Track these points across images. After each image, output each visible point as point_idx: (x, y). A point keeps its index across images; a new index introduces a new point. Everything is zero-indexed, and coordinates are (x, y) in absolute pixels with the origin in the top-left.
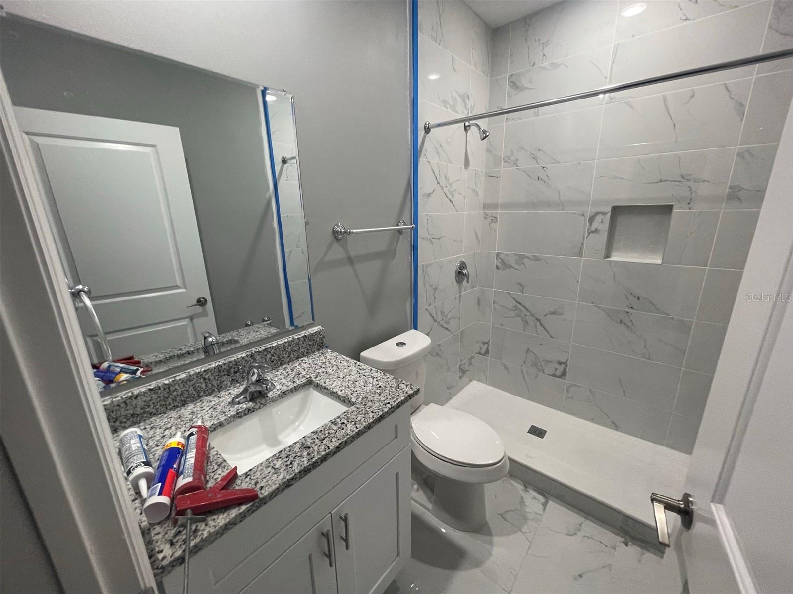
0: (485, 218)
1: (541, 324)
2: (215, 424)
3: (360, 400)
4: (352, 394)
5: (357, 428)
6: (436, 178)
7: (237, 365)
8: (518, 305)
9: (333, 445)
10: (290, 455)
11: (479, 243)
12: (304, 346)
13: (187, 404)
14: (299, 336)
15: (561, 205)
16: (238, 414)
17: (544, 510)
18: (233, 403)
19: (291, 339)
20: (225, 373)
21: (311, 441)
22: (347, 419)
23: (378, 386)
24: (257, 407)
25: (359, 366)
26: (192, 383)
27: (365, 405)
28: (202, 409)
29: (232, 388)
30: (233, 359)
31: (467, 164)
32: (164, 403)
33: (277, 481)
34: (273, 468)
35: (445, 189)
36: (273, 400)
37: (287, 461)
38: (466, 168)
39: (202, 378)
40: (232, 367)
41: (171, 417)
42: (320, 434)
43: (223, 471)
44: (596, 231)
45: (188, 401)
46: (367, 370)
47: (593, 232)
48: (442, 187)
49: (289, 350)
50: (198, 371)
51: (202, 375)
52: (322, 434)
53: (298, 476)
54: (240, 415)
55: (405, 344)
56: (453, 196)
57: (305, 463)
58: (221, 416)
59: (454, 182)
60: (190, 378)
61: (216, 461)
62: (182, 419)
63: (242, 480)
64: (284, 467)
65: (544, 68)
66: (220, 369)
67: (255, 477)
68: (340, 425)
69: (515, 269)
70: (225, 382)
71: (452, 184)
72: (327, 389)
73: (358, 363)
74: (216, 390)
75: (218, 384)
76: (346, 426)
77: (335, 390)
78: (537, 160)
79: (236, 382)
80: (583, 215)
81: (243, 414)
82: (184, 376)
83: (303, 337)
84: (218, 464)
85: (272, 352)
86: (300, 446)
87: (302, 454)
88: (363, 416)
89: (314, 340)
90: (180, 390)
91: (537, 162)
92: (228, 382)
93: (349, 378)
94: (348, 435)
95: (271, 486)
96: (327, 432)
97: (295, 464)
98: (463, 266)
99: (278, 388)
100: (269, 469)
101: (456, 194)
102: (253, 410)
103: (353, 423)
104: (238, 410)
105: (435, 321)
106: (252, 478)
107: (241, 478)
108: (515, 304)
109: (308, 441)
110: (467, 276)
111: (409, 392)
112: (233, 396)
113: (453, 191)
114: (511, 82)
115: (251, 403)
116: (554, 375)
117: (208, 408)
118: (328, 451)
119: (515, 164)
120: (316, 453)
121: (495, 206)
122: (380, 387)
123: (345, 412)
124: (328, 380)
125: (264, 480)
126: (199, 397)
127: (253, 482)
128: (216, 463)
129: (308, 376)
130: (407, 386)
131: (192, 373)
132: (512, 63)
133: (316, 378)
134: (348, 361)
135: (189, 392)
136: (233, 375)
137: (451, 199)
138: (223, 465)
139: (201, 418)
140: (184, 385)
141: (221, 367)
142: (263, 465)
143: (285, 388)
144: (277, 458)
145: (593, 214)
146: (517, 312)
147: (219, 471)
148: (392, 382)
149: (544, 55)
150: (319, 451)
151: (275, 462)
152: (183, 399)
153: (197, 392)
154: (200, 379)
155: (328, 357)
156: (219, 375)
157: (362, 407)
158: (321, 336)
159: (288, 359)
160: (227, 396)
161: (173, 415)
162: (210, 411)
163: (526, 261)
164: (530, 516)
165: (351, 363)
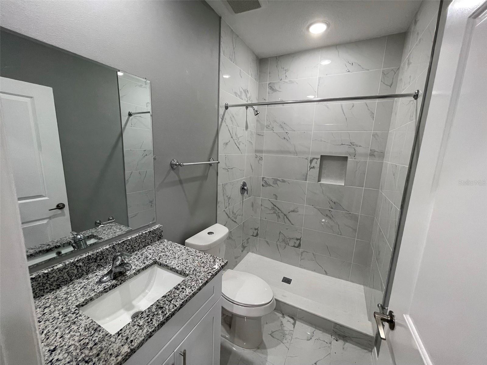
0: (256, 158)
1: (287, 218)
2: (87, 300)
3: (191, 272)
4: (186, 268)
5: (192, 290)
6: (231, 134)
7: (102, 254)
8: (275, 207)
9: (178, 304)
10: (149, 315)
11: (253, 171)
12: (149, 238)
13: (61, 286)
14: (146, 232)
15: (296, 153)
16: (105, 289)
17: (294, 327)
18: (100, 282)
19: (140, 234)
20: (93, 261)
21: (163, 303)
22: (185, 285)
23: (201, 262)
24: (119, 283)
25: (187, 249)
26: (67, 270)
27: (196, 275)
28: (75, 289)
29: (97, 271)
30: (100, 250)
31: (247, 128)
32: (42, 288)
33: (142, 335)
34: (138, 325)
35: (235, 141)
36: (131, 277)
37: (148, 319)
38: (246, 130)
39: (75, 266)
40: (98, 256)
41: (49, 298)
42: (168, 297)
43: (99, 334)
44: (314, 167)
45: (62, 284)
46: (193, 252)
47: (312, 168)
48: (234, 140)
49: (139, 241)
50: (72, 261)
51: (75, 264)
52: (170, 297)
53: (157, 328)
54: (106, 290)
55: (213, 233)
56: (239, 144)
57: (161, 318)
58: (91, 293)
59: (240, 137)
60: (64, 268)
61: (92, 327)
62: (59, 299)
63: (115, 338)
64: (146, 324)
65: (286, 82)
66: (89, 258)
67: (125, 335)
68: (181, 290)
69: (273, 186)
70: (92, 268)
71: (239, 138)
72: (168, 266)
73: (187, 248)
74: (85, 273)
75: (87, 269)
76: (185, 290)
77: (174, 267)
78: (283, 128)
79: (100, 267)
80: (307, 159)
81: (108, 289)
82: (60, 266)
83: (149, 232)
84: (95, 329)
85: (128, 243)
86: (156, 307)
87: (158, 312)
88: (195, 282)
89: (156, 234)
90: (57, 277)
91: (283, 129)
92: (94, 267)
93: (182, 258)
94: (187, 295)
95: (139, 339)
96: (173, 295)
97: (154, 320)
98: (244, 184)
99: (133, 268)
100: (136, 327)
101: (241, 144)
102: (116, 285)
103: (190, 287)
104: (105, 287)
105: (229, 217)
106: (123, 335)
107: (115, 337)
108: (273, 206)
109: (161, 303)
110: (247, 190)
111: (222, 264)
112: (100, 277)
113: (240, 142)
114: (270, 86)
115: (114, 281)
116: (294, 246)
117: (80, 288)
118: (176, 308)
119: (272, 129)
120: (167, 311)
121: (261, 152)
122: (203, 262)
123: (183, 281)
124: (168, 260)
125: (133, 335)
126: (71, 280)
127: (125, 338)
128: (93, 329)
129: (154, 259)
130: (220, 260)
131: (67, 263)
132: (270, 76)
133: (159, 259)
134: (179, 247)
135: (63, 278)
136: (99, 261)
137: (238, 146)
138: (98, 329)
139: (75, 296)
140: (60, 272)
141: (90, 257)
142: (130, 325)
143: (138, 268)
144: (140, 318)
145: (312, 159)
146: (274, 211)
147: (96, 334)
148: (210, 259)
149: (286, 76)
150: (169, 309)
151: (139, 321)
152: (58, 283)
153: (70, 277)
154: (73, 267)
155: (166, 245)
156: (88, 263)
157: (193, 276)
158: (161, 231)
159: (138, 248)
160: (93, 278)
161: (50, 296)
162: (82, 290)
163: (278, 182)
164: (287, 333)
165: (182, 248)
